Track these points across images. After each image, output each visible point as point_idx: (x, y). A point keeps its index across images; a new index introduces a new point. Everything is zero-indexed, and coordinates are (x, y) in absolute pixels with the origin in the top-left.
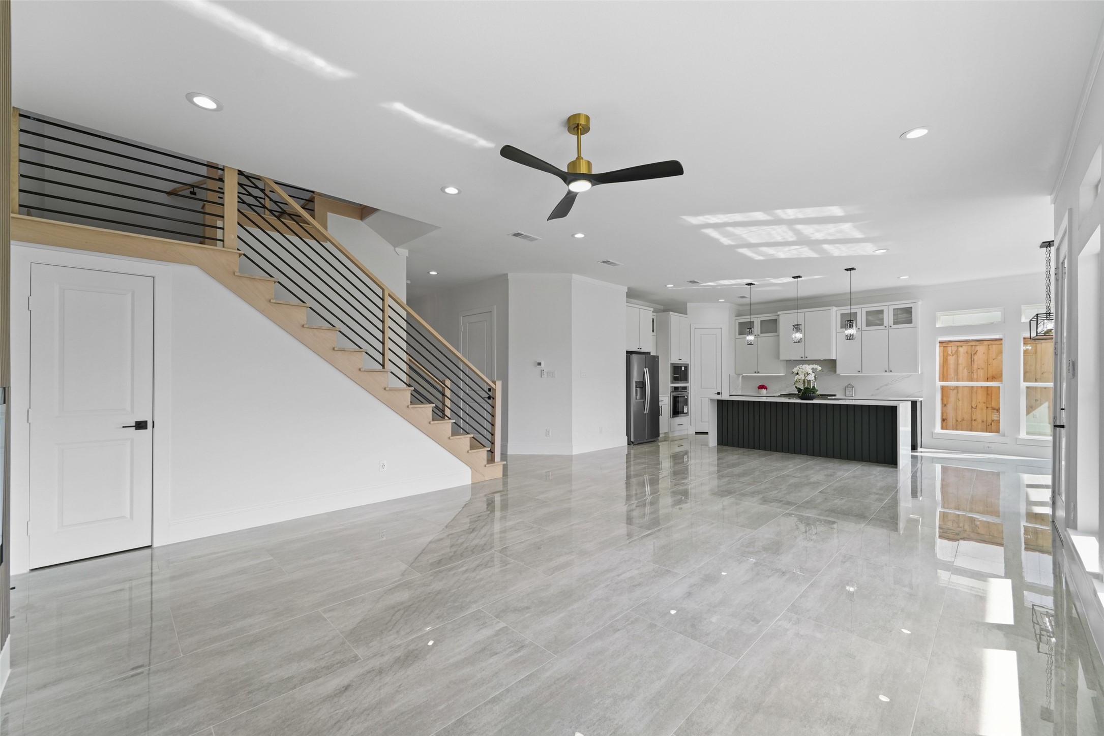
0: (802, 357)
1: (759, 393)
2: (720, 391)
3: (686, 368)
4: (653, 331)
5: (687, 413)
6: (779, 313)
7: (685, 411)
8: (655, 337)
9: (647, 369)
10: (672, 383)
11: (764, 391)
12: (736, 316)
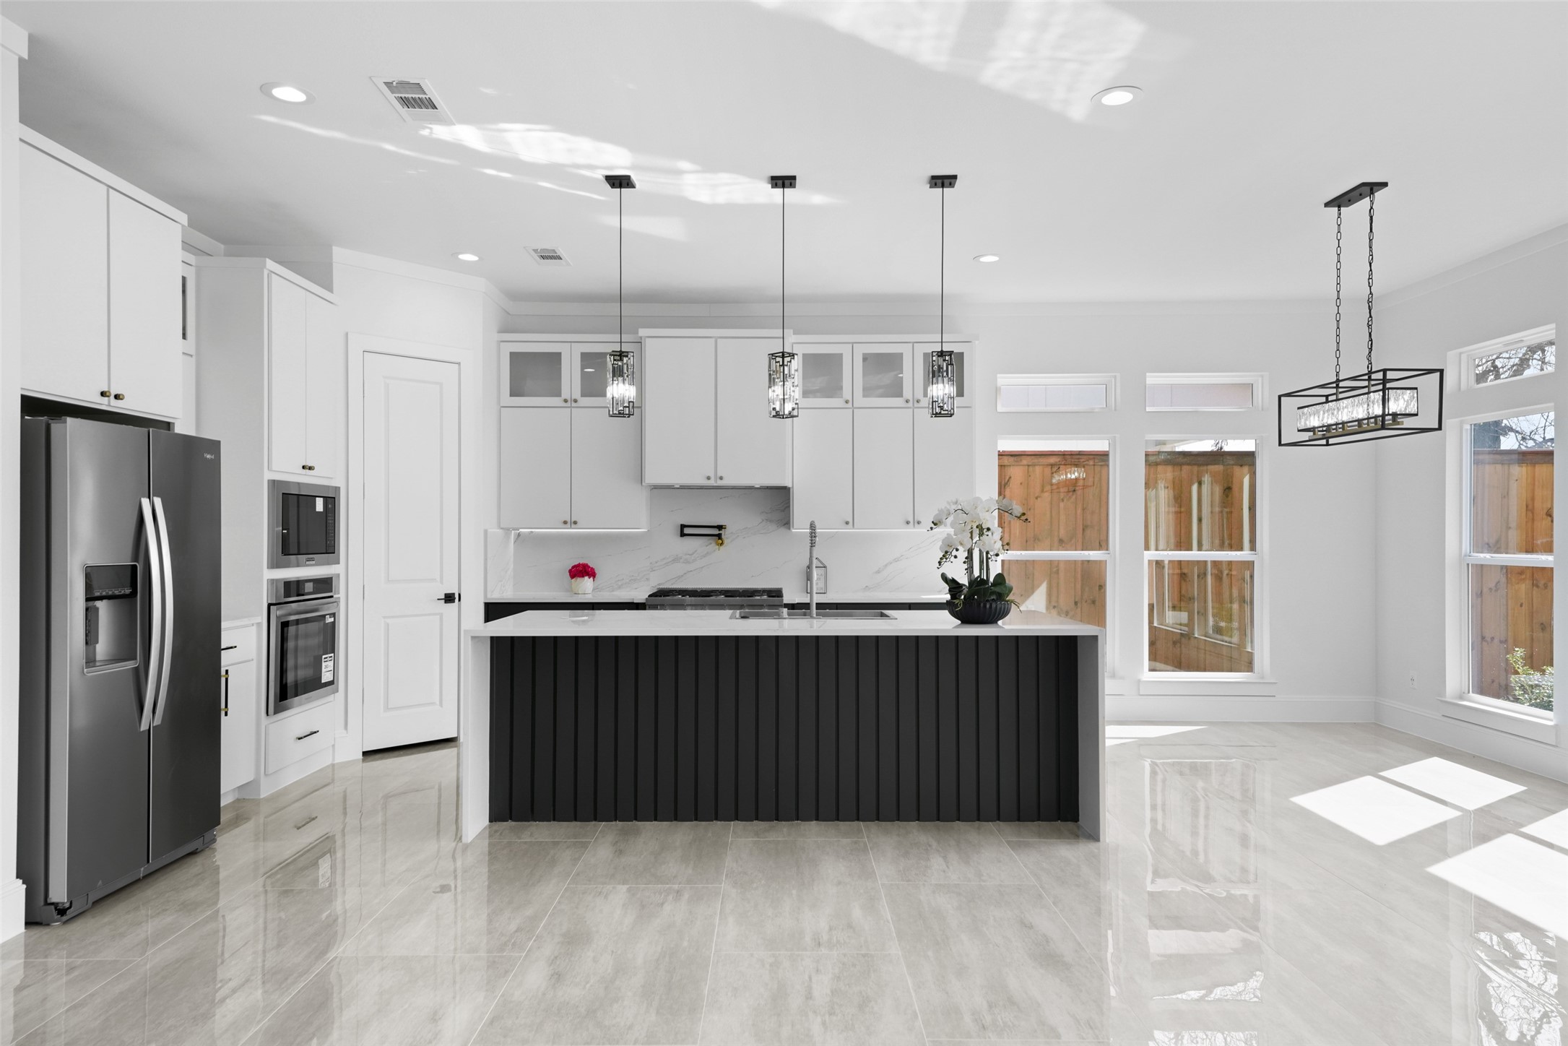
0: (709, 478)
1: (570, 590)
2: (453, 589)
3: (331, 502)
4: (184, 336)
5: (331, 683)
6: (643, 332)
7: (326, 677)
8: (193, 360)
9: (158, 502)
10: (274, 565)
11: (587, 583)
12: (500, 332)
